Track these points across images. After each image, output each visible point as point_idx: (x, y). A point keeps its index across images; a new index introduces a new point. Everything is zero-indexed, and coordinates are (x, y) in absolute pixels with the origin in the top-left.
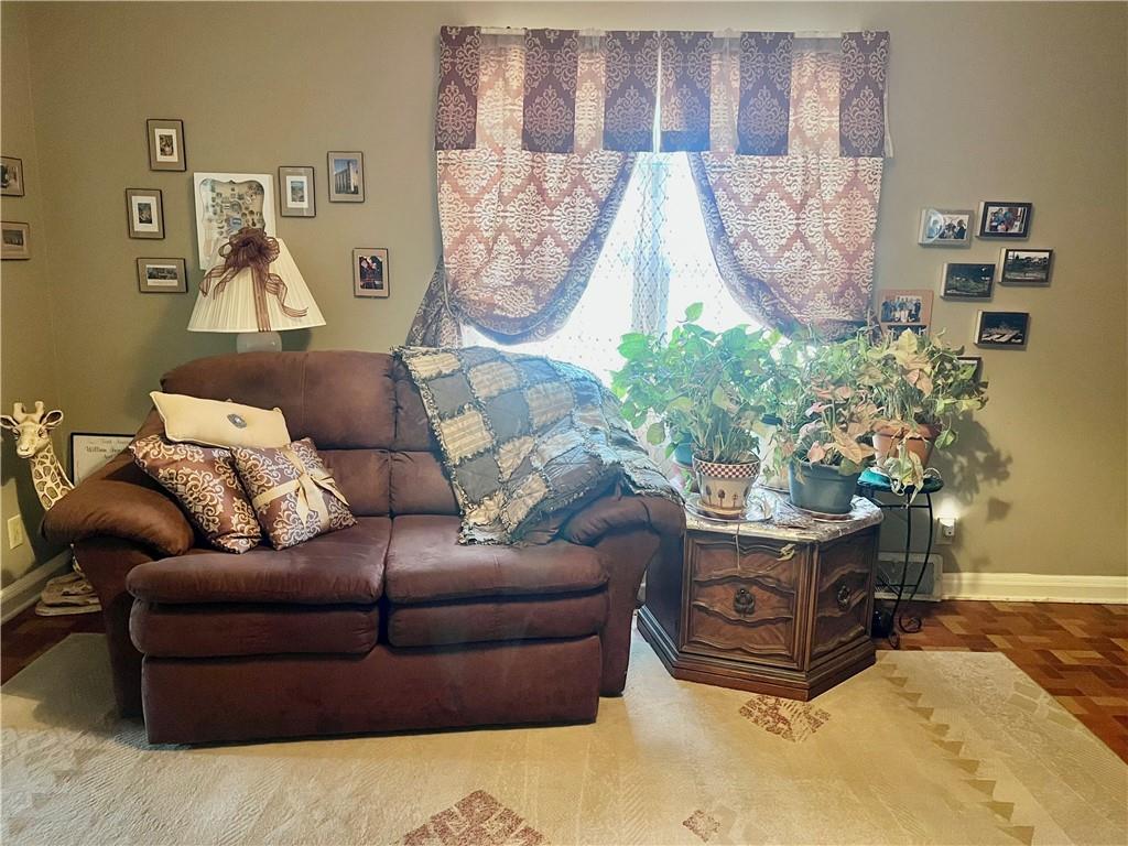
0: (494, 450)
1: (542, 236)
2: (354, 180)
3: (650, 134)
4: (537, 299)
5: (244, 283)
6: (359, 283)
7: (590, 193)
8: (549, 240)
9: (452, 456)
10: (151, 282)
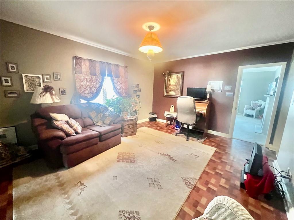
0: (97, 115)
2: (59, 77)
6: (61, 94)
7: (98, 81)
8: (93, 87)
9: (93, 117)
10: (9, 95)
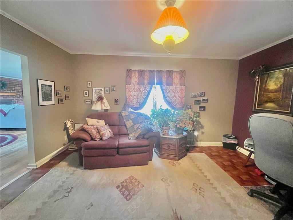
0: (134, 126)
1: (140, 96)
2: (115, 89)
3: (155, 83)
4: (140, 105)
5: (99, 103)
6: (115, 103)
8: (141, 97)
9: (127, 126)
10: (87, 103)
